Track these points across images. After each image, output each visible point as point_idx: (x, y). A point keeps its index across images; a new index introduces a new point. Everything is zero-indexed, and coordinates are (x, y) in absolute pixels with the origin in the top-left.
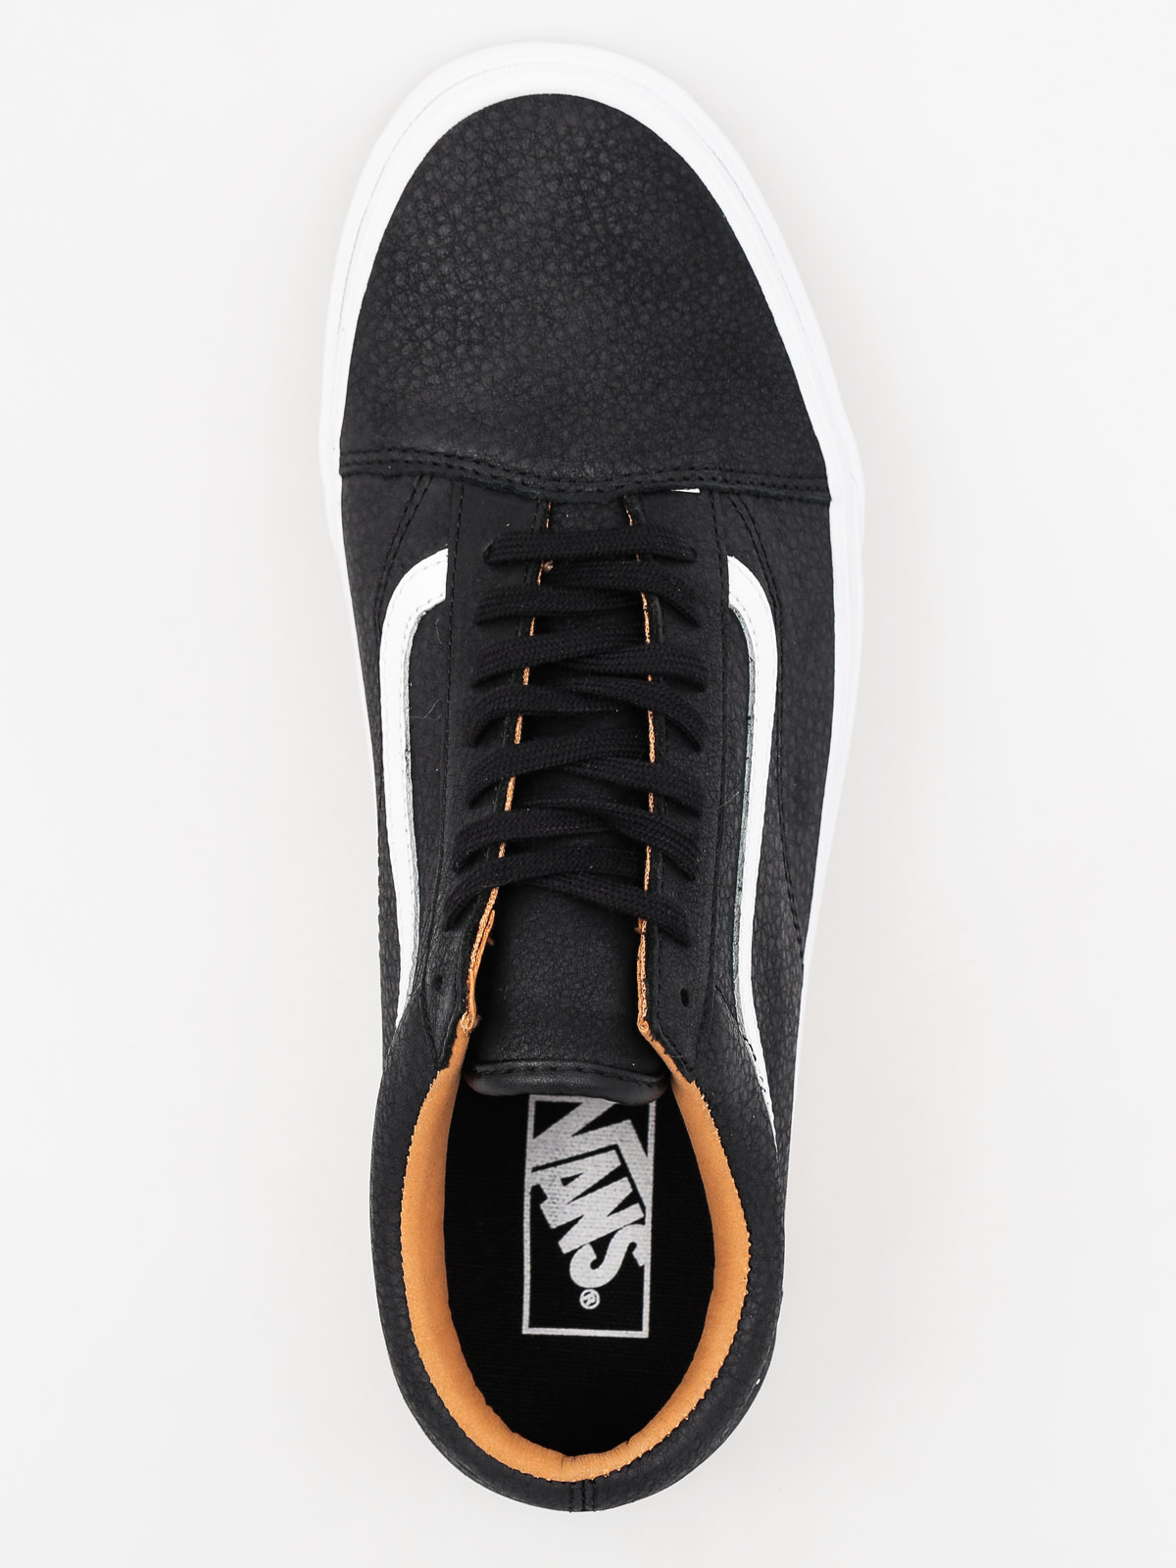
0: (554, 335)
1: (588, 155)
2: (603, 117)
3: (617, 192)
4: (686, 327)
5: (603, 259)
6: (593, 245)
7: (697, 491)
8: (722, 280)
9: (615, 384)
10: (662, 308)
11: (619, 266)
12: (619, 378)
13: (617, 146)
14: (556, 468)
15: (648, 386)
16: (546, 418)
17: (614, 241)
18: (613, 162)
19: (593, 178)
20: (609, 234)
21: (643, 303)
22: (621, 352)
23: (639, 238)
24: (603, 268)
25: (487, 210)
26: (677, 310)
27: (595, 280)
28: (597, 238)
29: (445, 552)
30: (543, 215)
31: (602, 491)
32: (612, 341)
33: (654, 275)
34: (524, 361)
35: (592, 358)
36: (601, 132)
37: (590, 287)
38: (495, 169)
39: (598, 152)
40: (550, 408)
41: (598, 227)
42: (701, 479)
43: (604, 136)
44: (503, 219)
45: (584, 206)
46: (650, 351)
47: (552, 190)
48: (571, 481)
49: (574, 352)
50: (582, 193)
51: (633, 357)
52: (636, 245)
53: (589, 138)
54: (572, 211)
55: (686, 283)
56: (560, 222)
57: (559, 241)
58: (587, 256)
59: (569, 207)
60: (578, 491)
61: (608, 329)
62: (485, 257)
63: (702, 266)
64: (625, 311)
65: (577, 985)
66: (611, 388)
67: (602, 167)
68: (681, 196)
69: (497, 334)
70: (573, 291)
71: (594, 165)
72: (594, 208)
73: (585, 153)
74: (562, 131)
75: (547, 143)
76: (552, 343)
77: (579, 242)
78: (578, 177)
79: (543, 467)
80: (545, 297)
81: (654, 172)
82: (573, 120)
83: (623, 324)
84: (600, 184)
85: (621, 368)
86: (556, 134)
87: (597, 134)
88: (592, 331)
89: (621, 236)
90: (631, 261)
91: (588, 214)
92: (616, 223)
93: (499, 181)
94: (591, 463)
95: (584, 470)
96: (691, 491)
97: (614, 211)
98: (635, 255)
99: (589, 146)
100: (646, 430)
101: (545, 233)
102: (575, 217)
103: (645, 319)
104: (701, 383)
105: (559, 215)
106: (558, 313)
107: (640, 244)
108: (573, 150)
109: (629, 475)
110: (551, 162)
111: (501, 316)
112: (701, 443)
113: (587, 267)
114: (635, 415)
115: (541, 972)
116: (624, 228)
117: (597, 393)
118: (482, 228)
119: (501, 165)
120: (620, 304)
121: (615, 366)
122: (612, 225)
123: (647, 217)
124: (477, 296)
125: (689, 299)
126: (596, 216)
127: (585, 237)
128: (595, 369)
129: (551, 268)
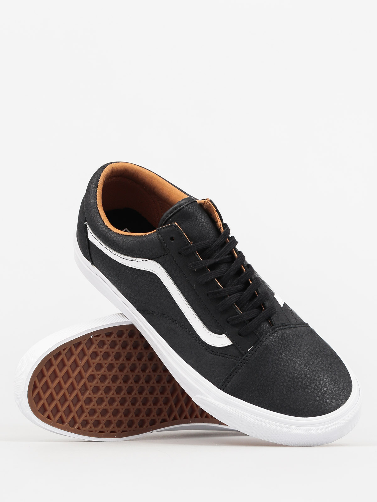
0: (300, 361)
1: (324, 400)
2: (328, 410)
3: (313, 398)
4: (277, 384)
5: (304, 383)
6: (308, 384)
7: (248, 350)
8: (278, 401)
9: (281, 360)
10: (285, 383)
11: (300, 384)
12: (281, 362)
13: (321, 406)
14: (277, 334)
15: (274, 364)
16: (287, 344)
17: (305, 388)
18: (319, 403)
19: (320, 396)
20: (307, 388)
21: (289, 381)
22: (285, 367)
23: (301, 392)
24: (302, 381)
25: (332, 377)
26: (282, 385)
27: (302, 377)
28: (308, 385)
29: (282, 306)
30: (322, 382)
31: (266, 335)
32: (288, 368)
33: (292, 388)
34: (300, 353)
35: (289, 362)
36: (326, 406)
37: (301, 376)
38: (338, 385)
39: (323, 402)
40: (288, 346)
41: (310, 388)
42: (249, 354)
43: (325, 406)
44: (328, 377)
45: (316, 390)
46: (280, 372)
47: (325, 388)
48: (272, 333)
49: (293, 360)
50: (319, 392)
51: (282, 368)
52: (300, 391)
53: (327, 403)
54: (318, 387)
55: (285, 392)
56: (318, 383)
57: (315, 379)
58: (307, 381)
59: (319, 387)
60: (270, 332)
61: (291, 370)
62: (324, 368)
63: (284, 400)
64: (291, 376)
65: (194, 223)
66: (281, 358)
67: (320, 400)
68: (300, 409)
69: (309, 355)
70: (304, 372)
71: (322, 399)
72: (314, 391)
73: (325, 400)
74: (334, 401)
75: (334, 396)
76: (299, 359)
77: (311, 382)
78: (323, 394)
79: (280, 333)
80: (307, 367)
81: (310, 408)
82: (333, 404)
83: (289, 373)
84: (317, 396)
85: (282, 364)
86: (334, 399)
87: (327, 405)
88: (294, 367)
89: (305, 390)
90: (299, 387)
91: (314, 389)
92: (308, 392)
93: (335, 383)
94: (272, 339)
95: (272, 337)
96: (250, 349)
97: (310, 394)
98: (299, 389)
99: (326, 402)
100: (268, 355)
101: (319, 379)
102: (316, 386)
103: (286, 378)
104: (265, 375)
105: (319, 384)
106: (303, 366)
107: (300, 392)
108: (328, 399)
109: (263, 342)
110: (330, 393)
111: (312, 359)
112: (255, 362)
113: (305, 378)
114: (272, 356)
115: (203, 221)
116: (305, 392)
117: (282, 356)
118: (330, 373)
119: (338, 386)
120: (293, 377)
121: (284, 363)
122: (308, 391)
123: (303, 398)
124: (319, 360)
125: (281, 390)
126: (312, 390)
127: (311, 384)
128: (287, 360)
129: (311, 374)
